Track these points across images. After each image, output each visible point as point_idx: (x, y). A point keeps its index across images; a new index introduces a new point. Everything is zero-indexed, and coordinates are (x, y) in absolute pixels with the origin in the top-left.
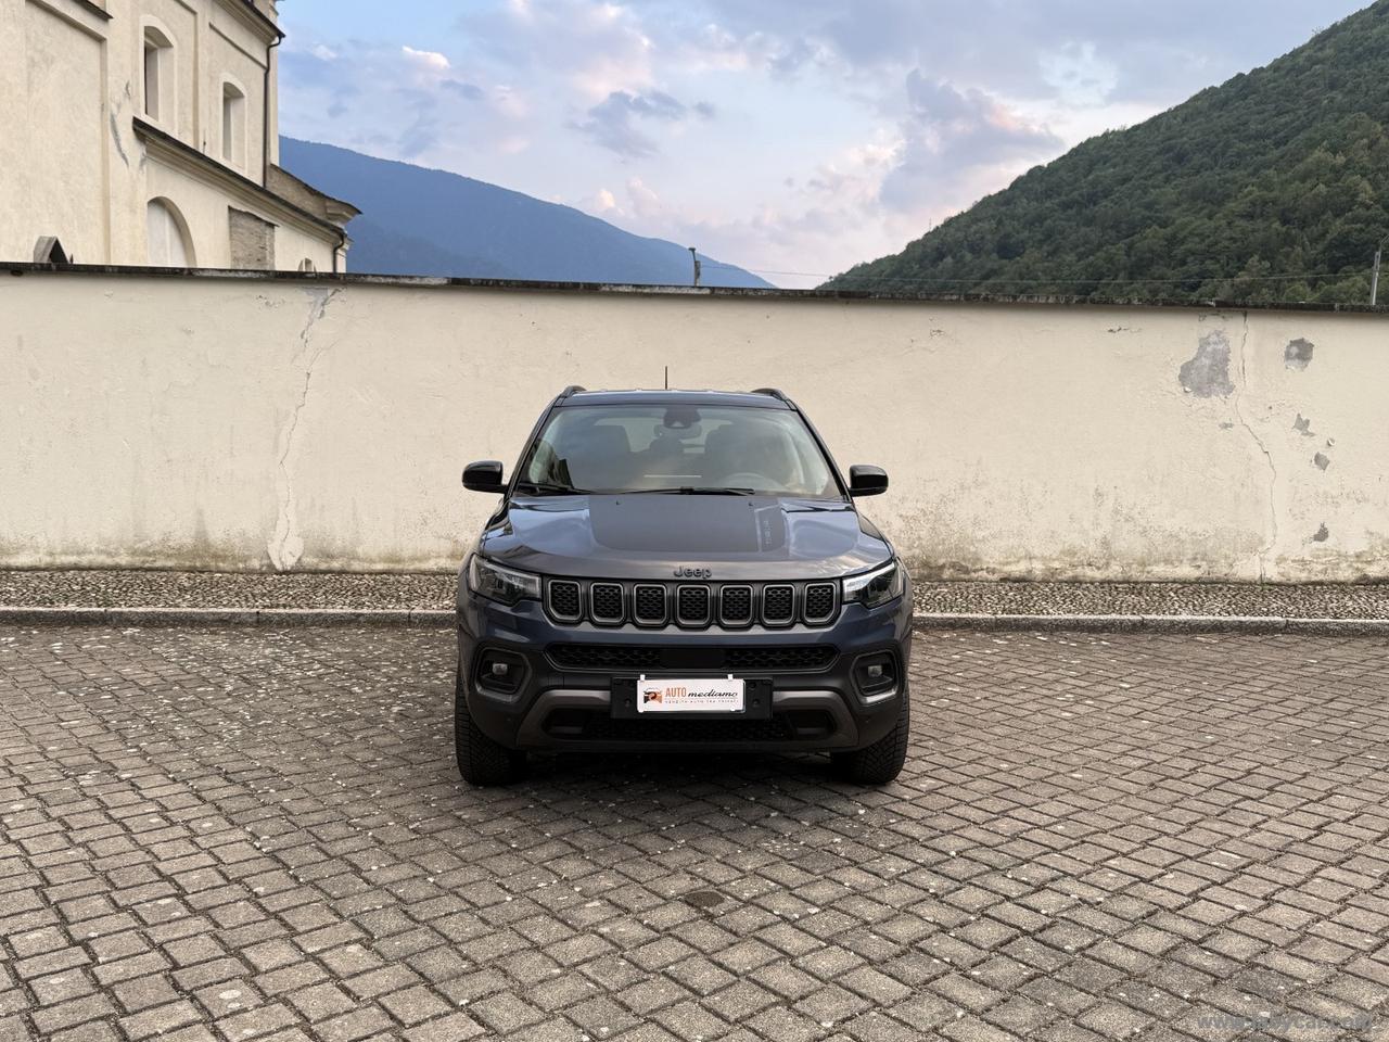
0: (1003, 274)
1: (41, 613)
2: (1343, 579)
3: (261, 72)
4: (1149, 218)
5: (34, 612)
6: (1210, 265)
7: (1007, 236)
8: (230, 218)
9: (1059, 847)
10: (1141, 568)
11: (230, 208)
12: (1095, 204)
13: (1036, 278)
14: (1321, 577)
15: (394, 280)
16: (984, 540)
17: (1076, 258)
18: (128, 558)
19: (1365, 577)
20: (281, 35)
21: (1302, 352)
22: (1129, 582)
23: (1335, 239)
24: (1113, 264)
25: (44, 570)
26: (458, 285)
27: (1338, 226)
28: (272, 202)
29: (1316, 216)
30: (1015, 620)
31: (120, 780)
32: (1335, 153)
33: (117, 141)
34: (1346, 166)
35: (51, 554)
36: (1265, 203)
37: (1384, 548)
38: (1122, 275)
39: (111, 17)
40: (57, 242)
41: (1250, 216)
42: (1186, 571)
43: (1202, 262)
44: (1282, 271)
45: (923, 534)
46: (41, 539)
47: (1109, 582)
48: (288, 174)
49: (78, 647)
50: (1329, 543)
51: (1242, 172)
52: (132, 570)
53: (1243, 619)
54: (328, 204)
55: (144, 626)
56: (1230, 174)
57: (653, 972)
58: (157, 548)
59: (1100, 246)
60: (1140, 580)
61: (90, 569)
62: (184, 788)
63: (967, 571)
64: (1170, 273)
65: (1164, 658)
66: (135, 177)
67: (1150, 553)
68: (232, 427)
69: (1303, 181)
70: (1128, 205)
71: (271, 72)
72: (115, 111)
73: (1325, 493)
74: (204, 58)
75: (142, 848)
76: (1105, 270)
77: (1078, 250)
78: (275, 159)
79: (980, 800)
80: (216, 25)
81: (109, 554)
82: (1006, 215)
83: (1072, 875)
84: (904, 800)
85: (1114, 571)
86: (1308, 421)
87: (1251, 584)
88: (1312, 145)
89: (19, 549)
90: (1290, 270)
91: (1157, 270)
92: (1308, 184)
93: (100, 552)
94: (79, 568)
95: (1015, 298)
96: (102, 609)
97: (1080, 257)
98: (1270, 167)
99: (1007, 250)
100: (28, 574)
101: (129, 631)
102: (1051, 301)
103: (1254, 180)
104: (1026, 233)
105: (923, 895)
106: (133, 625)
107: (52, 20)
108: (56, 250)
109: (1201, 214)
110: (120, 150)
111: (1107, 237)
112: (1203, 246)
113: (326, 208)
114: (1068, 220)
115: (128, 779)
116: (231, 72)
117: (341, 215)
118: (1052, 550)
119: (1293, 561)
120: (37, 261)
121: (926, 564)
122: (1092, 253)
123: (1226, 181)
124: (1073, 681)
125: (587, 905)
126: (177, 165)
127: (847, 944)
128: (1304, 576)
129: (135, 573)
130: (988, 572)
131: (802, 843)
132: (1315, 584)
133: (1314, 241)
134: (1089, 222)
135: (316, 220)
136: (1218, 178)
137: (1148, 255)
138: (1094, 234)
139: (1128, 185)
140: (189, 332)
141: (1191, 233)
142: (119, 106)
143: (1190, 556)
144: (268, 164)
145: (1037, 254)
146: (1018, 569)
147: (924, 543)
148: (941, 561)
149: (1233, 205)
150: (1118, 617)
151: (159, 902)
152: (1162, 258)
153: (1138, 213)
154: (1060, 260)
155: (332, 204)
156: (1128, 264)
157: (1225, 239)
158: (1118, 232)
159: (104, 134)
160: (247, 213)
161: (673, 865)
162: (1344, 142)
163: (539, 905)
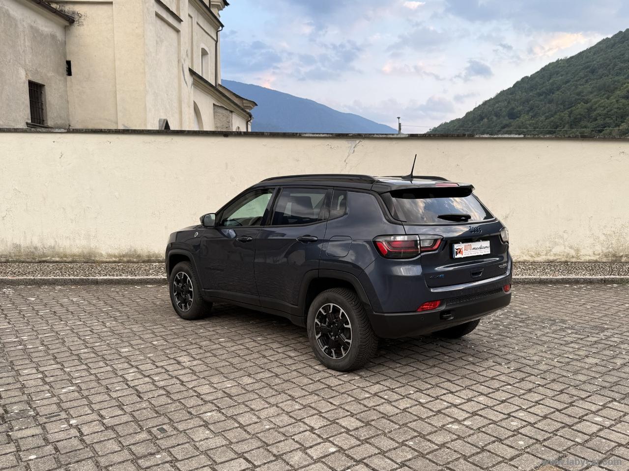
0: (511, 126)
3: (214, 43)
4: (579, 99)
6: (608, 121)
7: (513, 109)
8: (214, 109)
11: (214, 104)
12: (553, 94)
13: (526, 128)
17: (545, 118)
20: (222, 26)
24: (563, 121)
33: (184, 76)
38: (567, 126)
39: (182, 21)
41: (627, 98)
43: (605, 119)
48: (226, 89)
51: (622, 77)
54: (244, 101)
56: (616, 78)
59: (555, 113)
64: (589, 124)
66: (189, 92)
70: (569, 93)
71: (218, 42)
72: (183, 63)
74: (195, 38)
76: (559, 124)
77: (546, 115)
78: (220, 82)
82: (512, 99)
91: (583, 123)
99: (512, 115)
104: (521, 107)
107: (163, 24)
108: (167, 126)
109: (604, 97)
110: (185, 79)
111: (559, 109)
112: (605, 112)
113: (243, 103)
114: (541, 101)
116: (204, 43)
117: (250, 106)
120: (160, 129)
121: (614, 255)
122: (552, 116)
123: (615, 81)
126: (197, 86)
134: (550, 102)
135: (241, 109)
136: (610, 80)
137: (579, 116)
138: (553, 107)
139: (568, 84)
140: (298, 161)
141: (599, 106)
144: (217, 84)
145: (526, 117)
147: (614, 246)
149: (619, 92)
152: (585, 118)
153: (574, 97)
154: (537, 119)
155: (247, 102)
156: (570, 121)
157: (615, 108)
158: (564, 106)
159: (179, 73)
160: (221, 107)
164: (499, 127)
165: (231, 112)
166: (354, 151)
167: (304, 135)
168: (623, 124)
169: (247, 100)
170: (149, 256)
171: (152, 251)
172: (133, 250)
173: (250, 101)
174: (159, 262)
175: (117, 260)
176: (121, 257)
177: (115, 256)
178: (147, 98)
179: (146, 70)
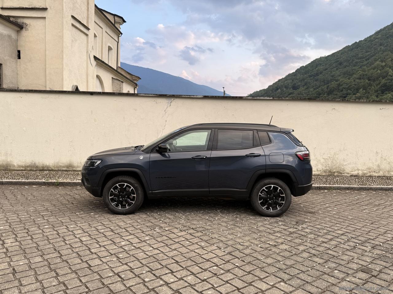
0: (294, 93)
3: (117, 43)
4: (333, 79)
6: (349, 91)
7: (295, 84)
8: (112, 80)
10: (388, 173)
11: (112, 78)
12: (318, 76)
16: (346, 165)
17: (313, 90)
20: (122, 34)
22: (385, 177)
23: (383, 84)
24: (323, 91)
26: (206, 97)
27: (383, 81)
28: (122, 76)
29: (378, 78)
30: (365, 187)
31: (166, 230)
32: (382, 62)
33: (90, 60)
34: (385, 66)
36: (364, 75)
38: (326, 94)
39: (90, 29)
40: (77, 86)
41: (360, 79)
43: (347, 91)
44: (369, 93)
45: (329, 163)
47: (380, 177)
48: (123, 69)
51: (357, 67)
54: (133, 77)
56: (354, 68)
59: (319, 87)
63: (341, 174)
64: (338, 93)
66: (94, 70)
67: (391, 169)
69: (374, 69)
70: (327, 76)
71: (119, 43)
72: (90, 53)
74: (104, 40)
76: (321, 93)
77: (314, 88)
78: (119, 65)
80: (107, 32)
82: (294, 79)
84: (388, 240)
85: (381, 174)
88: (376, 60)
90: (371, 92)
91: (335, 93)
92: (375, 70)
97: (314, 89)
98: (365, 66)
99: (295, 88)
102: (365, 101)
103: (361, 69)
104: (300, 83)
107: (77, 30)
108: (77, 88)
109: (347, 78)
110: (91, 63)
111: (321, 84)
112: (347, 87)
113: (132, 78)
114: (311, 80)
116: (110, 43)
117: (137, 80)
118: (364, 168)
121: (330, 172)
122: (317, 88)
123: (353, 70)
126: (101, 67)
130: (347, 174)
131: (375, 253)
133: (377, 85)
134: (317, 80)
135: (131, 81)
136: (351, 69)
137: (333, 89)
138: (318, 83)
139: (327, 71)
140: (136, 110)
142: (91, 52)
144: (118, 66)
145: (303, 89)
146: (355, 173)
147: (330, 166)
148: (334, 171)
149: (355, 76)
151: (213, 268)
152: (336, 89)
153: (330, 78)
154: (309, 90)
155: (134, 77)
156: (327, 91)
157: (353, 85)
158: (324, 83)
159: (87, 59)
160: (116, 79)
161: (346, 260)
162: (385, 59)
163: (321, 271)
164: (288, 94)
165: (123, 82)
166: (170, 105)
168: (357, 93)
169: (134, 76)
170: (43, 167)
171: (45, 164)
172: (33, 163)
173: (136, 76)
174: (49, 171)
175: (24, 169)
176: (26, 167)
177: (22, 167)
178: (64, 73)
179: (64, 56)
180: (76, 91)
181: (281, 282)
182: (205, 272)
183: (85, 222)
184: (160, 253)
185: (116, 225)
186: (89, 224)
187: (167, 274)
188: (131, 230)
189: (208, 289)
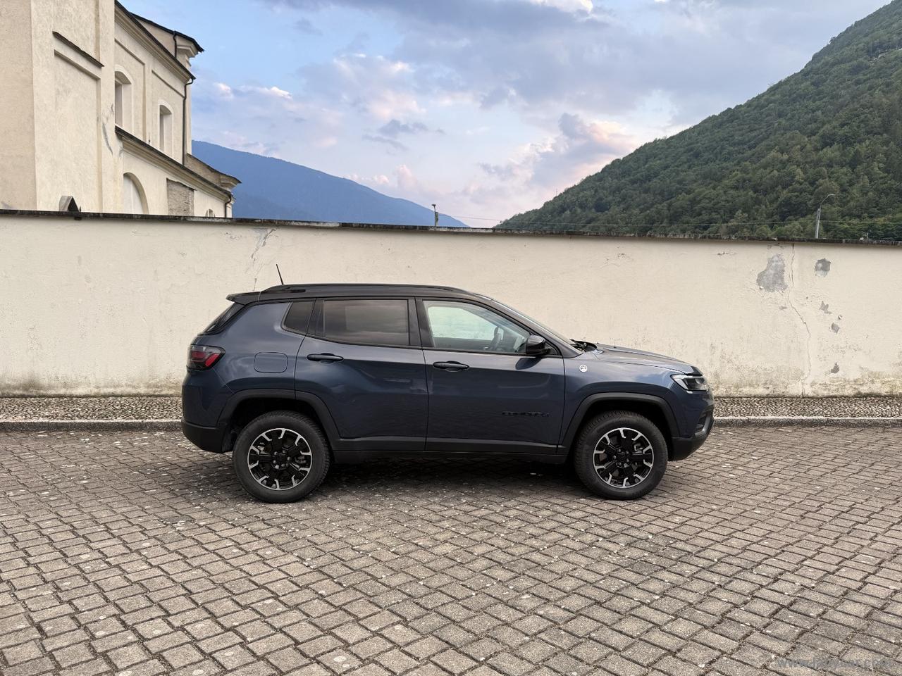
0: (598, 220)
1: (103, 423)
2: (847, 394)
3: (182, 99)
4: (680, 189)
5: (99, 423)
6: (714, 215)
7: (601, 199)
8: (168, 185)
9: (773, 554)
10: (736, 389)
11: (167, 179)
12: (650, 181)
13: (617, 223)
14: (835, 393)
15: (308, 224)
17: (639, 212)
18: (146, 389)
19: (859, 393)
20: (193, 78)
21: (824, 266)
22: (730, 398)
23: (783, 201)
24: (660, 215)
25: (94, 397)
26: (345, 227)
27: (785, 194)
28: (192, 176)
29: (773, 188)
31: (200, 526)
32: (782, 153)
33: (106, 139)
34: (788, 160)
35: (98, 387)
36: (744, 181)
37: (869, 377)
38: (665, 221)
39: (103, 66)
40: (73, 199)
41: (737, 188)
42: (761, 391)
43: (710, 214)
44: (755, 219)
46: (91, 379)
48: (198, 159)
49: (131, 444)
50: (840, 373)
51: (732, 163)
52: (147, 396)
53: (803, 418)
54: (221, 177)
55: (166, 430)
56: (725, 164)
57: (583, 637)
58: (163, 384)
59: (652, 205)
60: (736, 396)
61: (121, 396)
62: (243, 530)
64: (692, 220)
65: (767, 441)
66: (116, 161)
67: (741, 381)
68: (209, 311)
69: (765, 168)
70: (668, 181)
71: (187, 100)
72: (105, 122)
73: (837, 346)
74: (149, 91)
75: (237, 568)
76: (655, 218)
77: (640, 207)
78: (189, 151)
79: (712, 528)
80: (156, 72)
81: (134, 387)
82: (600, 187)
83: (789, 571)
84: (670, 529)
86: (828, 305)
87: (797, 397)
88: (770, 148)
89: (77, 385)
90: (759, 218)
91: (685, 218)
92: (768, 171)
93: (129, 386)
94: (116, 396)
95: (666, 235)
96: (140, 421)
97: (642, 211)
98: (746, 161)
99: (600, 207)
100: (84, 399)
101: (158, 434)
102: (686, 237)
103: (738, 168)
104: (611, 197)
105: (714, 586)
106: (160, 430)
107: (69, 67)
108: (72, 204)
109: (709, 187)
110: (108, 144)
111: (656, 200)
112: (710, 205)
113: (220, 179)
114: (634, 190)
115: (205, 526)
116: (165, 99)
117: (231, 185)
119: (820, 384)
120: (61, 211)
122: (648, 208)
123: (723, 168)
124: (725, 456)
125: (523, 597)
126: (139, 154)
127: (686, 617)
128: (826, 393)
129: (149, 398)
131: (627, 557)
132: (832, 397)
133: (772, 202)
134: (647, 191)
135: (216, 187)
136: (718, 166)
137: (680, 210)
138: (649, 198)
139: (668, 170)
140: (183, 254)
141: (704, 198)
142: (107, 119)
143: (763, 382)
144: (185, 153)
145: (617, 209)
149: (727, 181)
150: (734, 418)
151: (265, 602)
152: (688, 211)
153: (674, 186)
154: (630, 213)
155: (224, 177)
156: (669, 215)
157: (723, 201)
158: (662, 197)
159: (98, 134)
160: (178, 183)
161: (560, 572)
162: (787, 147)
163: (494, 597)
164: (584, 221)
165: (192, 190)
166: (264, 244)
167: (191, 219)
168: (732, 220)
169: (225, 175)
173: (230, 177)
178: (38, 167)
179: (37, 128)
180: (72, 213)
181: (399, 623)
182: (242, 613)
183: (19, 512)
184: (161, 576)
185: (88, 517)
186: (27, 516)
187: (152, 619)
188: (118, 526)
189: (230, 647)
